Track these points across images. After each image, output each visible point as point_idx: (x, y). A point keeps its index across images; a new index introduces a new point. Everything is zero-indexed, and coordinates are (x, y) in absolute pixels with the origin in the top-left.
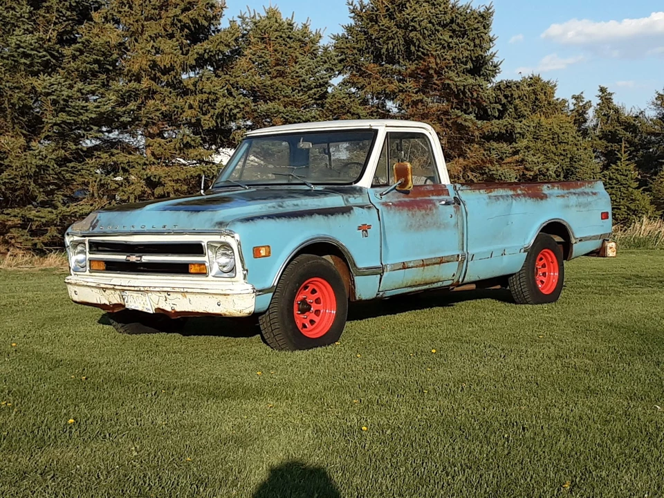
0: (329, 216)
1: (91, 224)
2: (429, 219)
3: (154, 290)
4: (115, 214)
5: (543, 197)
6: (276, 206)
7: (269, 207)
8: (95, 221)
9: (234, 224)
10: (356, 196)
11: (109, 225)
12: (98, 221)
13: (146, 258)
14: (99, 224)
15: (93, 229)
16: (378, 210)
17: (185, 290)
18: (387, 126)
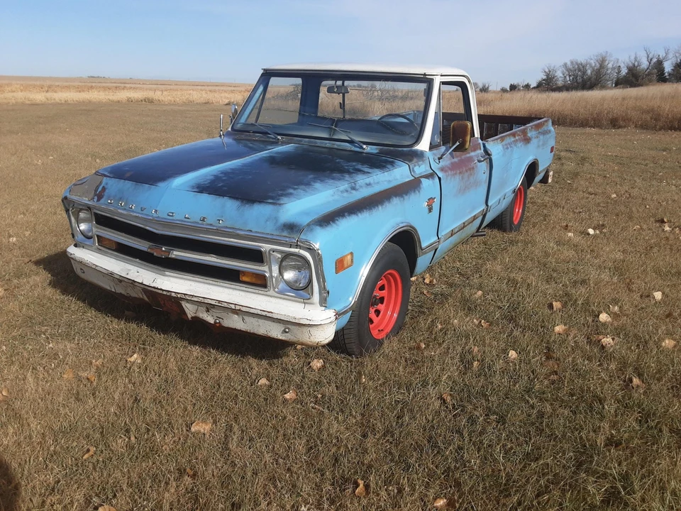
0: (404, 195)
1: (96, 191)
2: (472, 179)
3: (193, 299)
4: (128, 184)
5: (527, 140)
6: (349, 189)
7: (342, 192)
8: (100, 189)
9: (312, 230)
10: (420, 163)
11: (121, 199)
12: (104, 189)
13: (177, 254)
14: (106, 193)
15: (98, 200)
16: (440, 179)
17: (238, 308)
18: (442, 76)
